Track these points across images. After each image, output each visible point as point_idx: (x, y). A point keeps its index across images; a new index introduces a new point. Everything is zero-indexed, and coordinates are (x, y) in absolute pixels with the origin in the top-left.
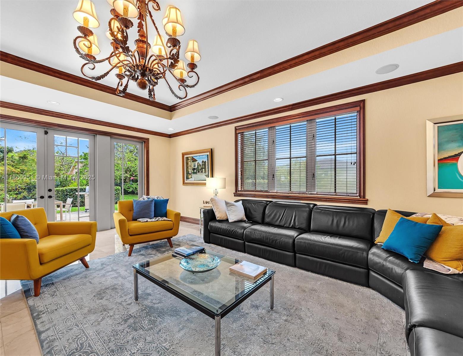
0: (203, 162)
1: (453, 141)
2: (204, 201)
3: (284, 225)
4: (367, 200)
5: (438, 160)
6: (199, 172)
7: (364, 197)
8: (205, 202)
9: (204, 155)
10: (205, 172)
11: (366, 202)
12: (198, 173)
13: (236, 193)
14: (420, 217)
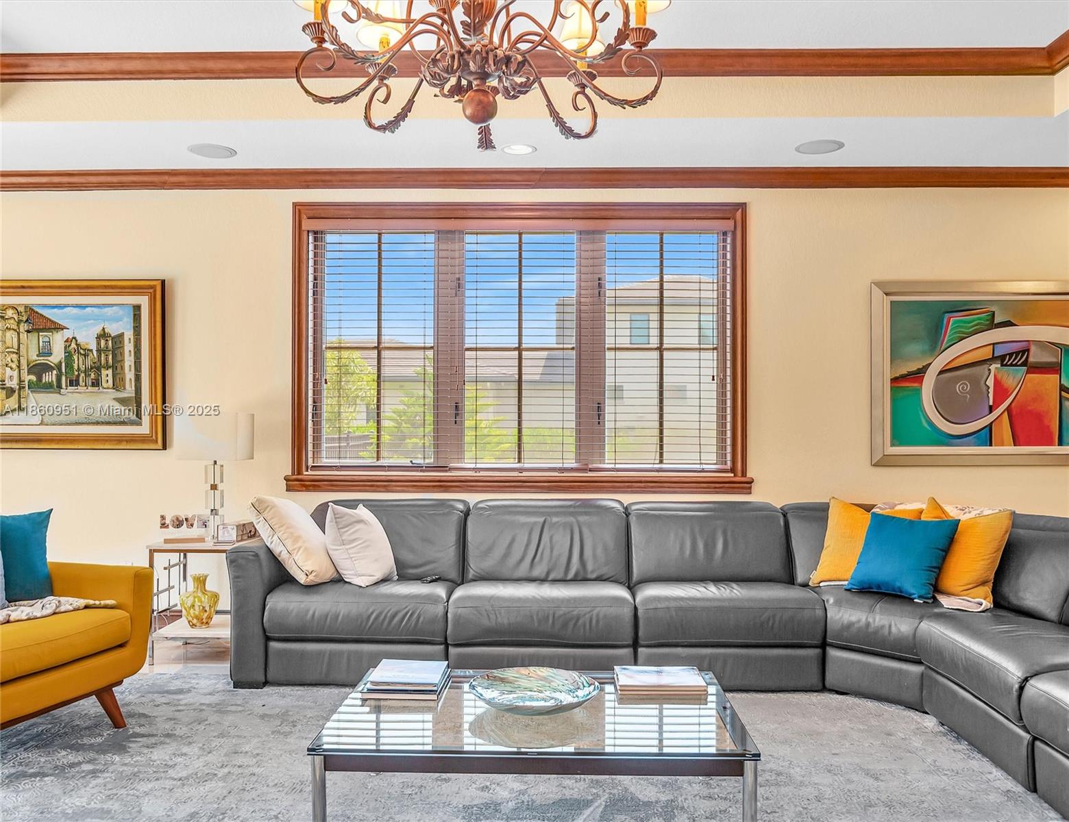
0: (103, 335)
1: (914, 339)
2: (163, 517)
3: (548, 573)
4: (751, 482)
5: (891, 380)
6: (74, 383)
7: (744, 473)
8: (168, 521)
9: (112, 305)
10: (118, 384)
11: (746, 486)
12: (67, 390)
13: (300, 477)
14: (889, 510)
